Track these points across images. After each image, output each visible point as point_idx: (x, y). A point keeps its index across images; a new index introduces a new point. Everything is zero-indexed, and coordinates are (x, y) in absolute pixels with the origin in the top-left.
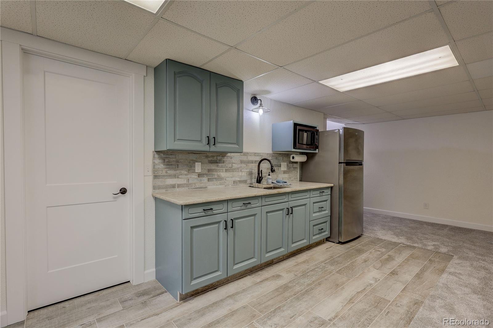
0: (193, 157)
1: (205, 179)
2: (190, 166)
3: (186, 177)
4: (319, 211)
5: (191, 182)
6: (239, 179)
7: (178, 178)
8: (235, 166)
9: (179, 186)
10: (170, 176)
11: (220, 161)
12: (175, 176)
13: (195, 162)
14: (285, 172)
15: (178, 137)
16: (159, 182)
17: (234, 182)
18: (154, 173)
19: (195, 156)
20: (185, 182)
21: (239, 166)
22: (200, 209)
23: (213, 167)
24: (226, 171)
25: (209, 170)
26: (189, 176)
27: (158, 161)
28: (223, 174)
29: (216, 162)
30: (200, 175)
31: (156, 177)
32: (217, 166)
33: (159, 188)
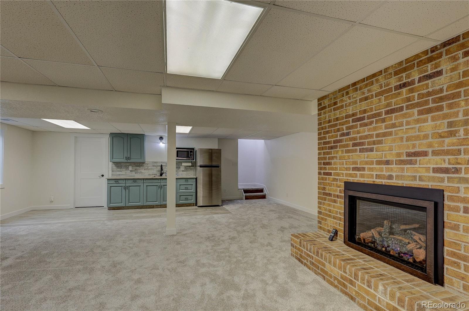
0: (128, 164)
1: (134, 173)
2: (127, 168)
3: (125, 171)
4: (185, 189)
5: (127, 173)
6: (152, 173)
7: (122, 172)
8: (149, 168)
9: (122, 175)
10: (119, 171)
11: (141, 166)
12: (121, 171)
13: (129, 166)
14: (183, 171)
15: (114, 158)
16: (114, 173)
17: (149, 174)
18: (112, 170)
19: (130, 164)
20: (125, 173)
21: (152, 167)
22: (114, 181)
23: (138, 168)
24: (144, 170)
25: (136, 169)
26: (126, 171)
27: (113, 166)
28: (143, 171)
29: (139, 166)
30: (131, 171)
31: (112, 171)
32: (140, 168)
33: (114, 175)
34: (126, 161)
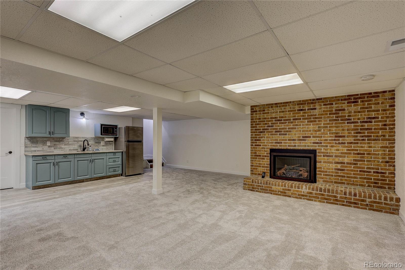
0: (45, 139)
1: (53, 148)
2: (44, 143)
3: (42, 147)
4: (113, 162)
5: (44, 149)
6: (73, 149)
7: (37, 147)
8: (70, 143)
9: (38, 151)
10: (34, 147)
11: (61, 141)
12: (36, 147)
13: (46, 141)
14: (103, 146)
15: (34, 132)
16: (27, 149)
17: (70, 150)
18: (25, 146)
19: (47, 139)
20: (42, 149)
21: (73, 143)
22: (41, 157)
23: (57, 143)
24: (65, 145)
25: (54, 145)
26: (43, 147)
27: (27, 141)
28: (63, 146)
29: (59, 141)
30: (49, 147)
31: (26, 147)
32: (59, 143)
33: (28, 151)
34: (49, 136)
